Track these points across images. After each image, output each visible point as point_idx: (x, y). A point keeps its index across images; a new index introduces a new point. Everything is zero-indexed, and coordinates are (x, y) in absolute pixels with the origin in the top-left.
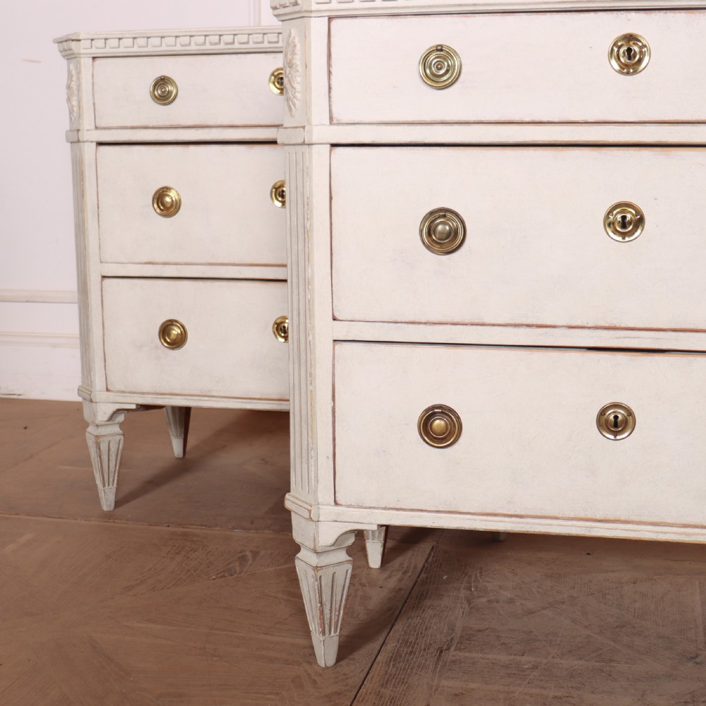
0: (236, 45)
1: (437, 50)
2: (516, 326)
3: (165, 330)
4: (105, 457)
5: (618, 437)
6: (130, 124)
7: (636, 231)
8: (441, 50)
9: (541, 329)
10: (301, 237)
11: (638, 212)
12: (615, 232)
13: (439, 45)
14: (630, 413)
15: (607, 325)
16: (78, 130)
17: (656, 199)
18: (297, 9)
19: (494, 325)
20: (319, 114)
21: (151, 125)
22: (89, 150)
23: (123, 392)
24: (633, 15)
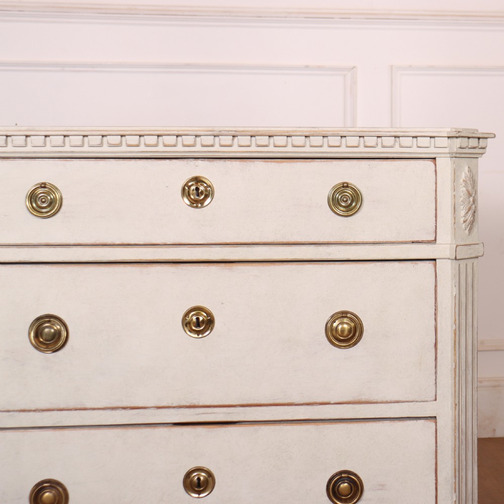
1: (42, 187)
5: (202, 495)
7: (208, 329)
8: (45, 187)
9: (134, 410)
11: (209, 314)
12: (191, 331)
13: (43, 183)
14: (210, 474)
15: (188, 404)
17: (222, 304)
19: (94, 409)
24: (199, 162)
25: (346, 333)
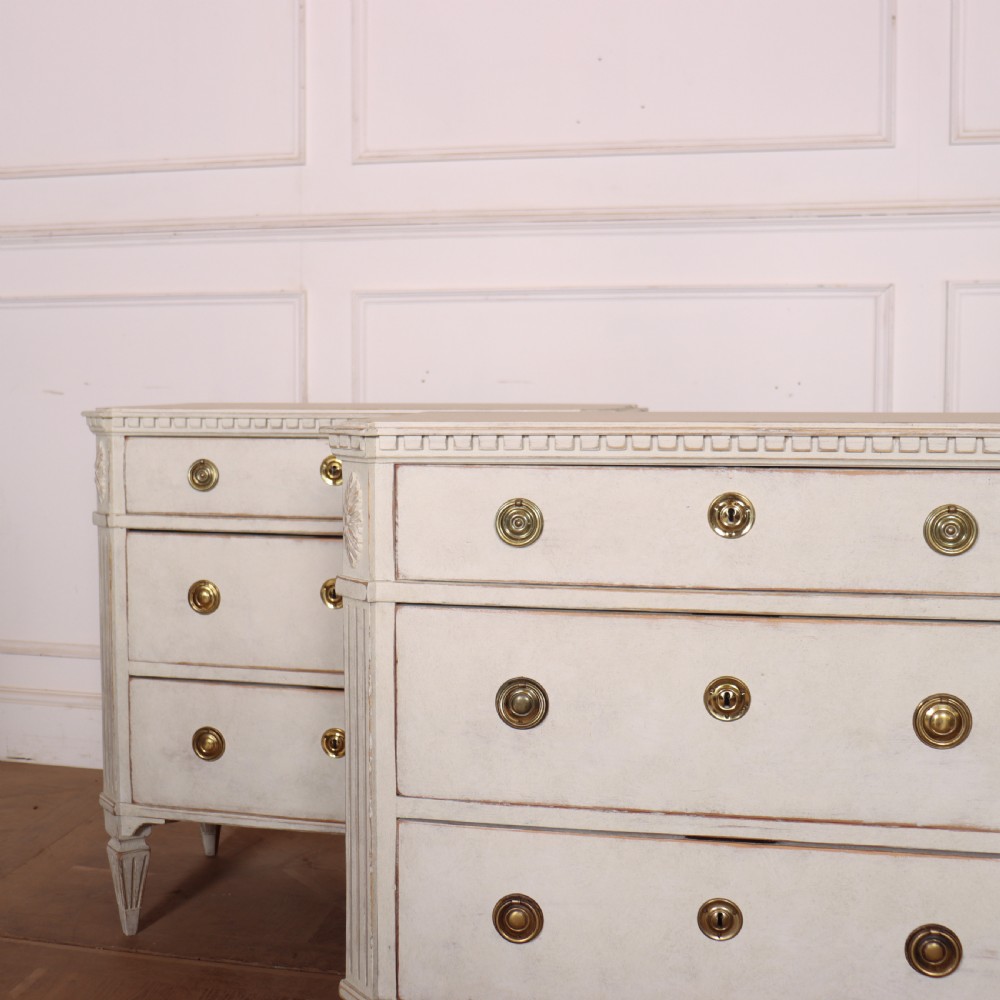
0: (285, 430)
1: (516, 505)
2: (605, 809)
3: (199, 739)
4: (128, 876)
5: (723, 938)
6: (164, 510)
7: (741, 710)
8: (521, 505)
9: (635, 815)
10: (361, 702)
11: (743, 689)
12: (718, 711)
13: (518, 500)
14: (735, 911)
15: (709, 812)
16: (107, 515)
17: (763, 675)
18: (359, 454)
19: (579, 808)
20: (383, 570)
21: (188, 512)
22: (118, 537)
23: (151, 805)
24: (735, 473)
25: (943, 726)
